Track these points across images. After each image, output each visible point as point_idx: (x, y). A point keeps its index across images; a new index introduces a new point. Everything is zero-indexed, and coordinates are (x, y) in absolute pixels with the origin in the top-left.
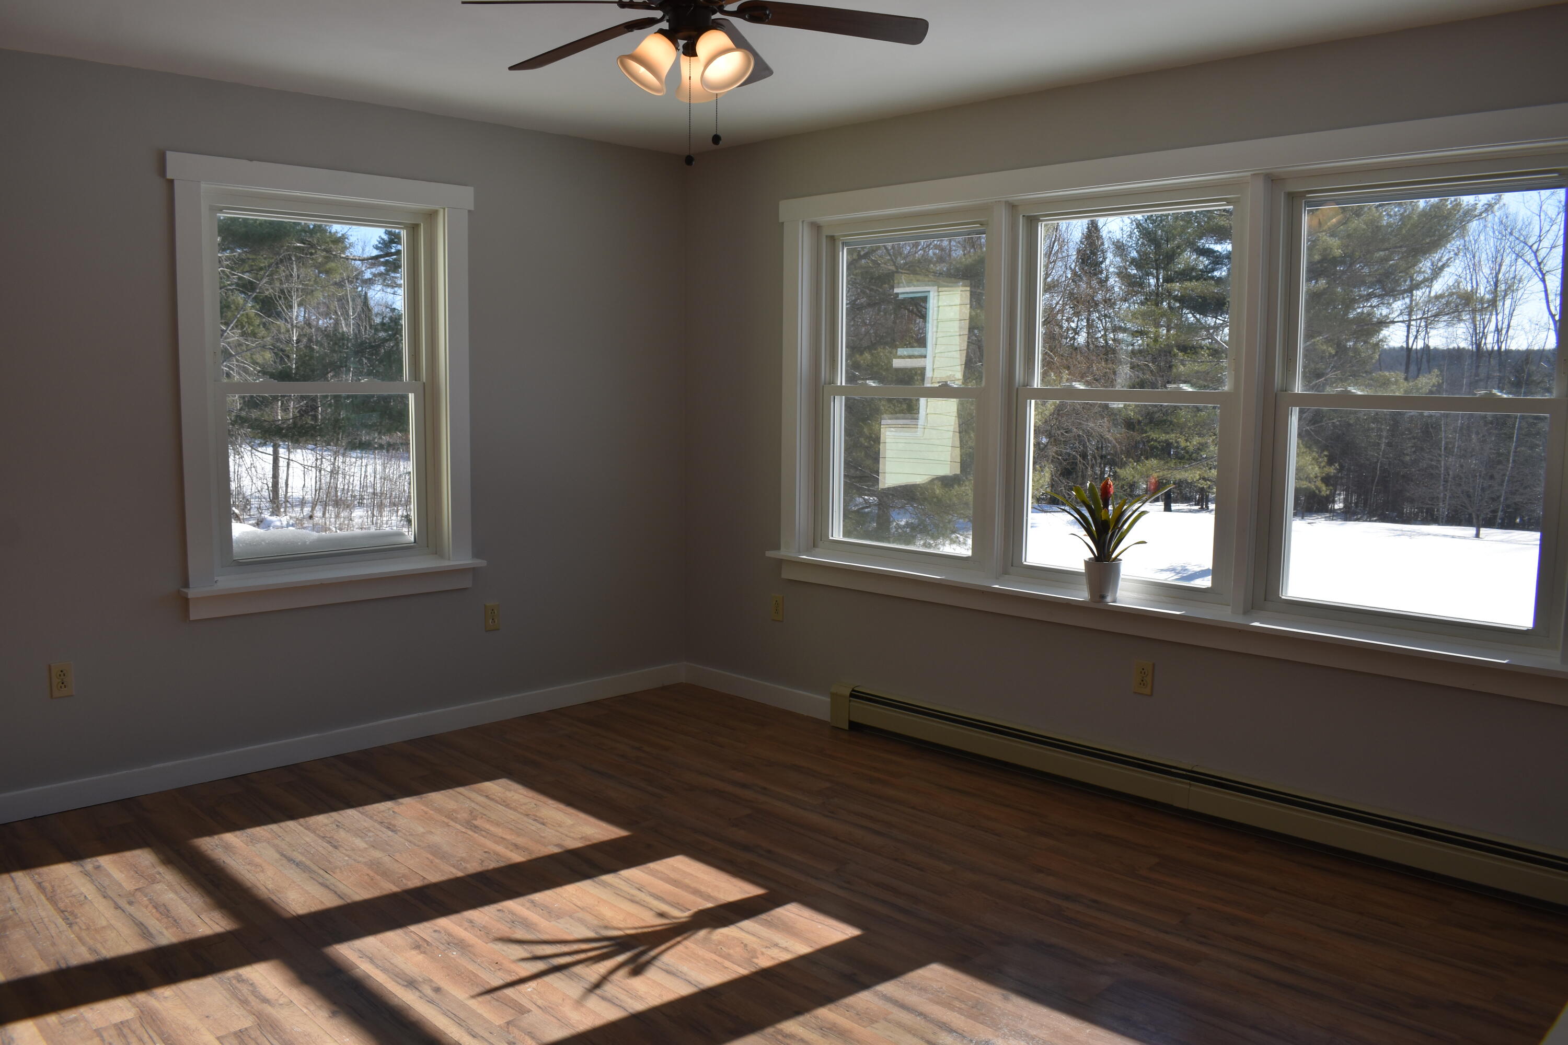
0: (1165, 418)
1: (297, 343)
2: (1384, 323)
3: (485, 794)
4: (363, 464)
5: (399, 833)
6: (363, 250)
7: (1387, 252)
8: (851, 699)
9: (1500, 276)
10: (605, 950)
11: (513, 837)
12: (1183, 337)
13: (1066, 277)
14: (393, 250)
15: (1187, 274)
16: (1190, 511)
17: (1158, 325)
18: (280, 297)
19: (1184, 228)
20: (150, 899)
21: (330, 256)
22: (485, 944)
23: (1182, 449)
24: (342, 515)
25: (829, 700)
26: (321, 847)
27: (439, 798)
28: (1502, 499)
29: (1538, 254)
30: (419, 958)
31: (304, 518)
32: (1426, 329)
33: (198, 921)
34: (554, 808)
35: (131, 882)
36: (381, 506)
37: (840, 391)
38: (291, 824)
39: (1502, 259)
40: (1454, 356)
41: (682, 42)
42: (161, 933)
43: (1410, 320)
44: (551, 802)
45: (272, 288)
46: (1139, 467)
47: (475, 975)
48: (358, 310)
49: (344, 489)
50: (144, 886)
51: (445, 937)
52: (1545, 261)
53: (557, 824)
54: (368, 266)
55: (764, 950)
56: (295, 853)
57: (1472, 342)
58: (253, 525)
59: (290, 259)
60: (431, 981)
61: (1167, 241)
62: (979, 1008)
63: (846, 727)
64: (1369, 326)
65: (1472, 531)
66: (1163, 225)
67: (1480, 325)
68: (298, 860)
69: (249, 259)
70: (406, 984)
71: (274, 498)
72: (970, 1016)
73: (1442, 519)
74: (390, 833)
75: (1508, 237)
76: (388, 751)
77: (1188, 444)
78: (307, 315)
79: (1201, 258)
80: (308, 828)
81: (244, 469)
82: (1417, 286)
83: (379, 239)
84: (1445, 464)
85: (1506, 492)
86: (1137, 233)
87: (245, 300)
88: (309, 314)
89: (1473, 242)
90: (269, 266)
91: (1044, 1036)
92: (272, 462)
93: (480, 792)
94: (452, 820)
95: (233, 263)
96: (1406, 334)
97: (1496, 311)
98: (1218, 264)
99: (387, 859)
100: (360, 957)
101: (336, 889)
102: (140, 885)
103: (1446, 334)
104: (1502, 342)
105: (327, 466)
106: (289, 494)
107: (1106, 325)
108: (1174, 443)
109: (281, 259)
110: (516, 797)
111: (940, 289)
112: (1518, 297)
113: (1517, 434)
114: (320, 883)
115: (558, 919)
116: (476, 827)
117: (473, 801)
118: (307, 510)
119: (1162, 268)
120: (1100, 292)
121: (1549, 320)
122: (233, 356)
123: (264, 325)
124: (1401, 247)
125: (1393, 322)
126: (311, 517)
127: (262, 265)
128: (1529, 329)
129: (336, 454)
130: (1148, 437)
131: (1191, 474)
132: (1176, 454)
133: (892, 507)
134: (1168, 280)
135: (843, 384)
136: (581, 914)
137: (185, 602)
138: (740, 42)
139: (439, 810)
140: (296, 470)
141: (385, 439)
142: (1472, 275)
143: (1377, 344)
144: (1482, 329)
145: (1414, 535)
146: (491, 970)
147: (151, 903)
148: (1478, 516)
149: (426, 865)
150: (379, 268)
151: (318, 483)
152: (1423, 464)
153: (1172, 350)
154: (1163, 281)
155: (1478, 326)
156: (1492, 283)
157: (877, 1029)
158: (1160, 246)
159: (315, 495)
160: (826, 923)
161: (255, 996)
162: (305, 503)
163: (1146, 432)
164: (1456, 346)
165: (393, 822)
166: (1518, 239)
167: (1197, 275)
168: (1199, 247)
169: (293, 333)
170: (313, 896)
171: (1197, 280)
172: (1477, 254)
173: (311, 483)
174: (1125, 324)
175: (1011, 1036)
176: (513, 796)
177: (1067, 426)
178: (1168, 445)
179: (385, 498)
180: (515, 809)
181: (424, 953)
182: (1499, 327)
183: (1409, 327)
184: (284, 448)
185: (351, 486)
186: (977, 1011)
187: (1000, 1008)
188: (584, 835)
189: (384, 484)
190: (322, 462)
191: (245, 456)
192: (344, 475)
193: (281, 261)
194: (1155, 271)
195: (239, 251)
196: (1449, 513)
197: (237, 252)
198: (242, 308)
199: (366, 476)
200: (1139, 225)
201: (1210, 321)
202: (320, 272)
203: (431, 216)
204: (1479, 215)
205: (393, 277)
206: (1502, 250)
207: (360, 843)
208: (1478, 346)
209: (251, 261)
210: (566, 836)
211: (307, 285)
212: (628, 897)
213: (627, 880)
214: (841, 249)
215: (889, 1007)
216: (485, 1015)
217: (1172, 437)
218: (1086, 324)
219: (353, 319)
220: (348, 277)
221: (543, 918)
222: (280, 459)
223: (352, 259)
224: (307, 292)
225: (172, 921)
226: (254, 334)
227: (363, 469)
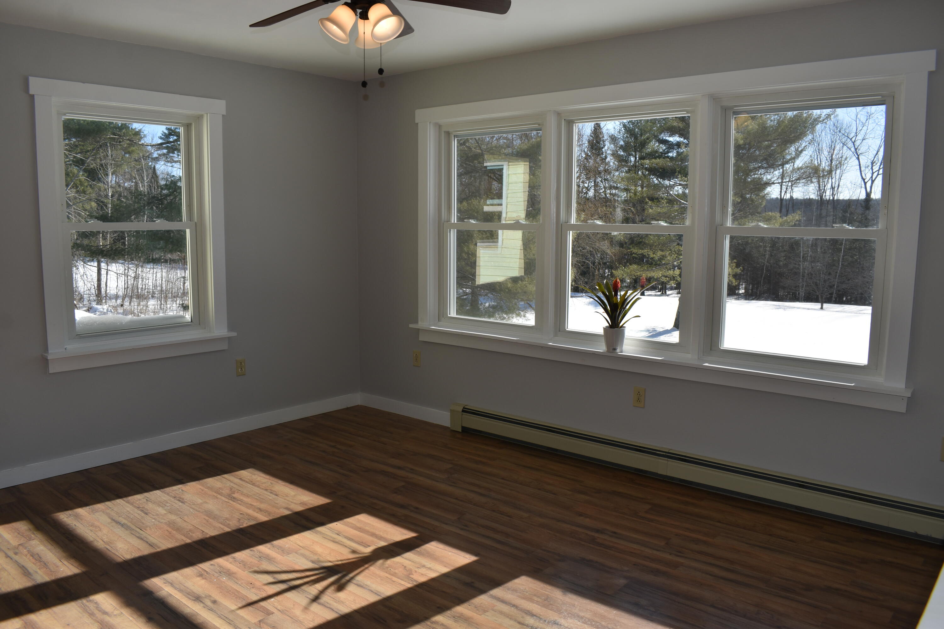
0: (641, 240)
1: (111, 197)
2: (769, 183)
3: (239, 478)
4: (154, 272)
5: (186, 504)
6: (152, 139)
7: (770, 142)
8: (463, 413)
9: (834, 156)
10: (321, 575)
11: (258, 504)
12: (651, 192)
13: (582, 156)
14: (171, 140)
15: (654, 155)
16: (656, 295)
17: (636, 186)
18: (100, 169)
19: (652, 127)
20: (28, 551)
21: (132, 143)
22: (243, 572)
23: (650, 259)
24: (142, 303)
25: (450, 414)
26: (137, 513)
27: (211, 481)
28: (835, 286)
29: (855, 144)
30: (202, 582)
31: (117, 305)
32: (792, 188)
33: (60, 564)
34: (283, 485)
35: (16, 540)
36: (166, 298)
37: (453, 226)
38: (119, 501)
39: (835, 147)
40: (808, 203)
41: (359, 11)
42: (36, 572)
43: (782, 182)
44: (280, 482)
45: (95, 163)
46: (626, 270)
47: (238, 592)
48: (150, 177)
49: (142, 288)
50: (24, 542)
51: (218, 568)
52: (859, 147)
53: (285, 495)
54: (156, 149)
55: (417, 569)
56: (120, 518)
57: (818, 195)
58: (86, 311)
59: (107, 145)
60: (210, 596)
61: (641, 135)
62: (549, 600)
63: (460, 430)
64: (760, 186)
65: (818, 305)
66: (639, 126)
67: (822, 185)
68: (122, 523)
69: (80, 145)
70: (194, 599)
71: (98, 294)
72: (544, 606)
73: (801, 298)
74: (180, 504)
75: (838, 133)
76: (177, 452)
77: (655, 256)
78: (117, 180)
79: (661, 145)
80: (128, 502)
81: (79, 276)
82: (787, 162)
83: (162, 133)
84: (803, 267)
85: (838, 283)
86: (623, 130)
87: (78, 171)
88: (118, 180)
89: (818, 136)
90: (93, 150)
91: (589, 616)
92: (97, 272)
93: (236, 477)
94: (219, 494)
95: (70, 147)
96: (780, 190)
97: (832, 176)
98: (671, 149)
99: (179, 520)
100: (165, 583)
101: (147, 540)
102: (22, 542)
103: (803, 190)
104: (835, 195)
105: (132, 274)
106: (108, 291)
107: (605, 185)
108: (646, 255)
109: (100, 145)
110: (259, 479)
111: (510, 164)
112: (844, 169)
113: (844, 249)
114: (137, 537)
115: (289, 554)
116: (234, 498)
117: (232, 482)
118: (119, 301)
119: (638, 151)
120: (602, 166)
121: (861, 182)
122: (71, 205)
123: (91, 186)
124: (778, 139)
125: (773, 183)
126: (122, 305)
127: (89, 149)
128: (850, 187)
129: (137, 266)
130: (632, 252)
131: (657, 274)
132: (647, 261)
133: (480, 295)
134: (642, 158)
135: (456, 222)
136: (302, 551)
137: (45, 361)
138: (395, 12)
139: (211, 488)
140: (112, 277)
141: (169, 256)
142: (817, 156)
143: (764, 197)
144: (823, 188)
145: (786, 308)
146: (248, 588)
147: (29, 553)
148: (822, 297)
149: (204, 523)
150: (162, 151)
151: (126, 284)
152: (791, 266)
153: (645, 200)
154: (639, 159)
155: (821, 186)
156: (829, 160)
157: (488, 616)
158: (637, 138)
159: (125, 291)
160: (453, 551)
161: (98, 610)
162: (118, 297)
163: (630, 249)
164: (808, 197)
165: (182, 497)
166: (843, 134)
167: (659, 155)
168: (660, 139)
169: (109, 191)
170: (133, 545)
171: (659, 158)
172: (820, 144)
173: (121, 284)
174: (617, 185)
175: (569, 617)
176: (257, 478)
177: (583, 245)
178: (643, 256)
179: (168, 293)
180: (258, 487)
181: (205, 579)
182: (833, 186)
183: (781, 186)
184: (104, 263)
185: (147, 286)
186: (547, 603)
187: (561, 600)
188: (302, 501)
189: (167, 284)
190: (128, 271)
191: (80, 268)
192: (142, 279)
193: (101, 146)
194: (634, 153)
195: (74, 140)
196: (805, 295)
197: (72, 141)
198: (76, 176)
199: (156, 280)
200: (624, 126)
201: (667, 182)
202: (125, 153)
203: (199, 118)
204: (823, 121)
205: (171, 156)
206: (835, 141)
207: (161, 511)
208: (821, 197)
209: (81, 146)
210: (291, 502)
211: (117, 161)
212: (331, 539)
213: (330, 529)
214: (453, 140)
215: (495, 602)
216: (245, 617)
217: (645, 251)
218: (593, 184)
219: (147, 182)
220: (143, 156)
221: (279, 554)
222: (102, 270)
223: (146, 145)
224: (118, 166)
225: (43, 564)
226: (84, 192)
227: (155, 275)
